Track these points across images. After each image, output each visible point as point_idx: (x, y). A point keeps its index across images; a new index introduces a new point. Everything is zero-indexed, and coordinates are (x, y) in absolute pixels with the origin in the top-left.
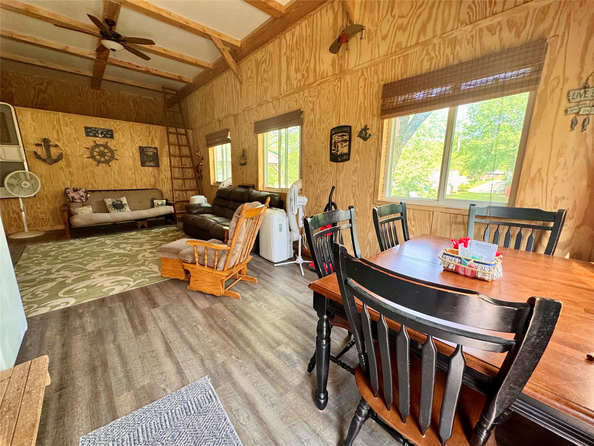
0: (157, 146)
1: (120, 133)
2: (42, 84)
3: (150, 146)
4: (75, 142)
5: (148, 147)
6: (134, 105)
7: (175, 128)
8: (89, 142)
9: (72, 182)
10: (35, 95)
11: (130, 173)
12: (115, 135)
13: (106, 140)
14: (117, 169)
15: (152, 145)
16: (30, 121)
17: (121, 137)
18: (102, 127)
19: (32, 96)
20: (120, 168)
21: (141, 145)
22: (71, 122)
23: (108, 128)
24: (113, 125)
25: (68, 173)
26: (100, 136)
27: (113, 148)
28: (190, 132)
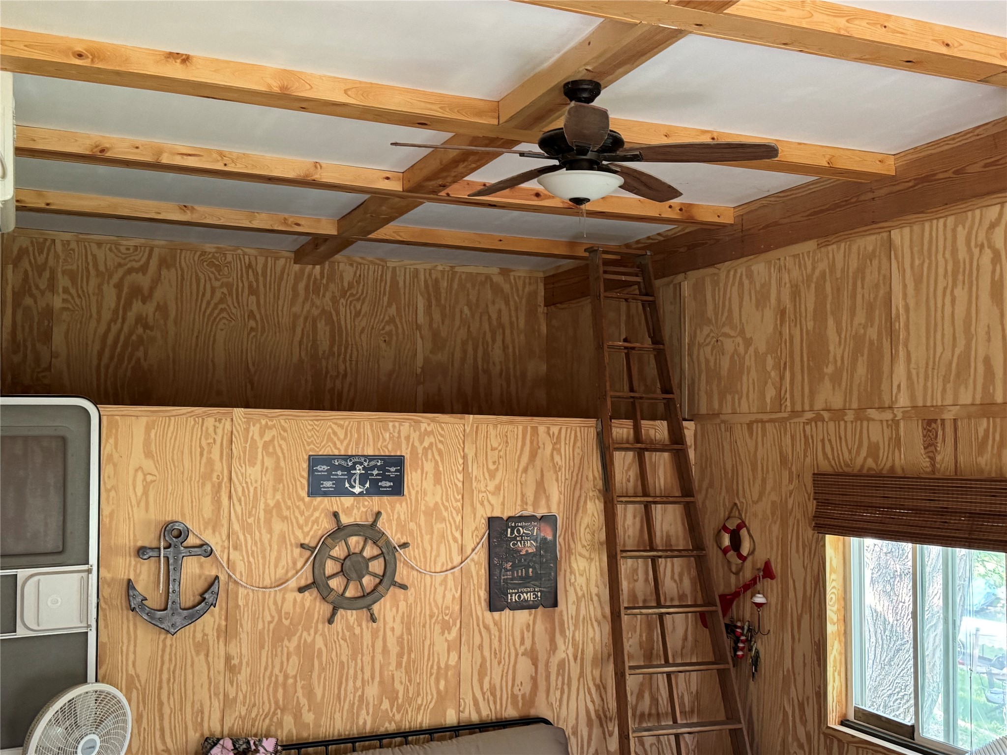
0: (554, 511)
1: (429, 467)
2: (144, 269)
3: (529, 512)
4: (268, 522)
5: (522, 518)
6: (430, 306)
7: (629, 423)
8: (316, 521)
9: (228, 703)
10: (116, 312)
11: (441, 647)
12: (411, 478)
13: (375, 503)
14: (398, 632)
15: (536, 504)
16: (137, 457)
17: (428, 484)
18: (370, 452)
19: (107, 316)
20: (408, 623)
21: (497, 513)
22: (266, 445)
23: (389, 450)
24: (408, 438)
25: (221, 665)
26: (357, 490)
27: (395, 537)
28: (689, 429)
